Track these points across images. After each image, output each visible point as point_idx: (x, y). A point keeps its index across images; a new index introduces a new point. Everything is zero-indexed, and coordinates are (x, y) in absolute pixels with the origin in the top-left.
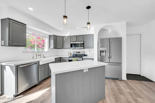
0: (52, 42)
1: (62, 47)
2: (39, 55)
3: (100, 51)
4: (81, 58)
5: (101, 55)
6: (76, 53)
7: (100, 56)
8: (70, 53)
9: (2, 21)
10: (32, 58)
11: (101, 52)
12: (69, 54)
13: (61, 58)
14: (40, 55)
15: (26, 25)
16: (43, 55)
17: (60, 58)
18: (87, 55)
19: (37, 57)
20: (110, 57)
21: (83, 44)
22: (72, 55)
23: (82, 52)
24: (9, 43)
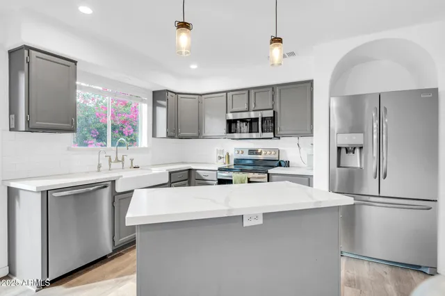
0: (162, 113)
1: (196, 134)
2: (119, 161)
3: (339, 148)
4: (261, 175)
5: (342, 165)
6: (246, 155)
7: (339, 166)
8: (225, 154)
9: (13, 55)
10: (97, 169)
11: (343, 151)
12: (220, 158)
13: (193, 172)
14: (120, 159)
15: (75, 62)
16: (132, 160)
17: (190, 170)
18: (287, 164)
19: (112, 167)
20: (380, 174)
21: (273, 119)
22: (232, 162)
23: (271, 150)
24: (28, 122)
